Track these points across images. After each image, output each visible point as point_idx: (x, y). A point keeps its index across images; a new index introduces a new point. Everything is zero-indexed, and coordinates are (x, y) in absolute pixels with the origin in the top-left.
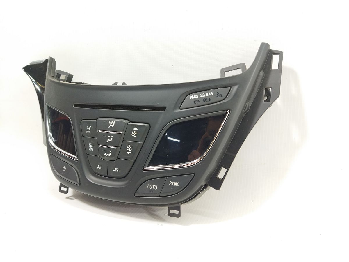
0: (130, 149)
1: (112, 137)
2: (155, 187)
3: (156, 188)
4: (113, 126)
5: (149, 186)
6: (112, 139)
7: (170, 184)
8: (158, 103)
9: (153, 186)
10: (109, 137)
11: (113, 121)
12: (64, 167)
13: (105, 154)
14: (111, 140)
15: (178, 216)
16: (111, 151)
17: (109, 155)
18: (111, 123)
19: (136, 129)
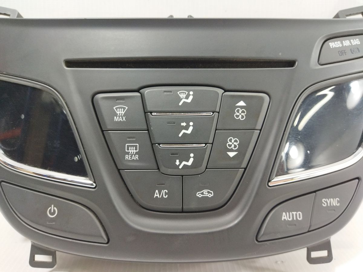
0: (235, 146)
1: (191, 124)
2: (298, 216)
3: (300, 217)
4: (189, 100)
5: (285, 217)
6: (191, 129)
7: (324, 204)
8: (280, 54)
9: (293, 215)
10: (184, 124)
11: (189, 91)
12: (52, 208)
13: (177, 163)
14: (189, 131)
15: (329, 259)
16: (192, 155)
17: (190, 163)
18: (182, 96)
19: (242, 103)
